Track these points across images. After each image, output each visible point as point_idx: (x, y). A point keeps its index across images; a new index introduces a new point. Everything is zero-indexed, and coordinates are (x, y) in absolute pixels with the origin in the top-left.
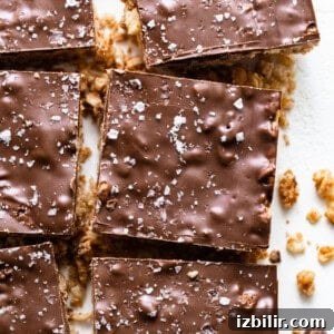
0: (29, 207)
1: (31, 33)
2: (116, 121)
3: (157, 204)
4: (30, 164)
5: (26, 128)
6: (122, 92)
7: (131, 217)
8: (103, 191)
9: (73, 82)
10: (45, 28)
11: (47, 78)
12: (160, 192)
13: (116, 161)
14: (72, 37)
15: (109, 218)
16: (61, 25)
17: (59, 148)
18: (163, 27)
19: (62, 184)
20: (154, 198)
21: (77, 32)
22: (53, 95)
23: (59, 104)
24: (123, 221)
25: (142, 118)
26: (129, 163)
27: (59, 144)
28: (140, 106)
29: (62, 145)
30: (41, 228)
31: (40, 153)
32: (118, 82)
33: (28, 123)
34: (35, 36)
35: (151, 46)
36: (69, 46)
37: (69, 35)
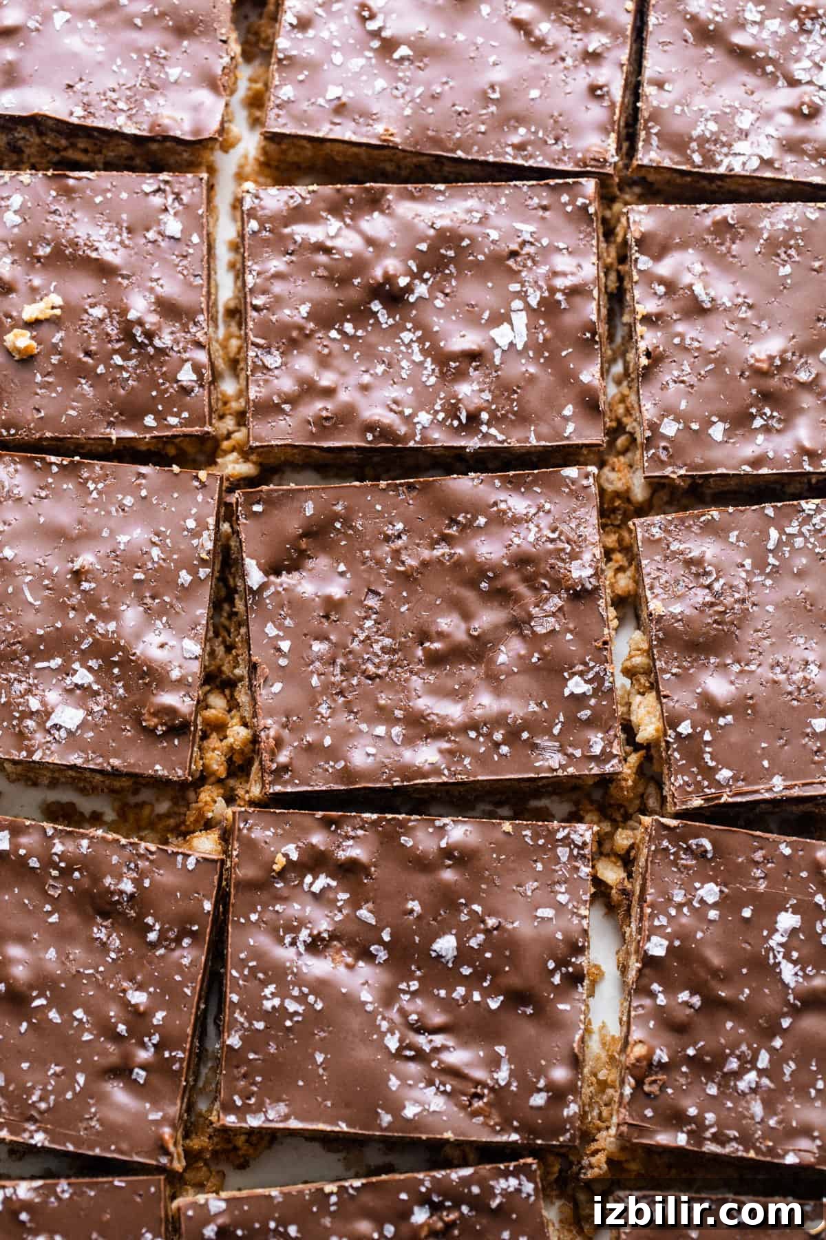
0: (492, 1089)
1: (497, 745)
2: (663, 920)
3: (742, 1085)
4: (494, 1004)
5: (487, 932)
6: (674, 863)
7: (692, 1111)
8: (638, 1060)
9: (579, 841)
10: (525, 735)
11: (528, 833)
12: (748, 1063)
13: (661, 1000)
14: (578, 753)
15: (649, 1113)
16: (556, 731)
17: (552, 973)
18: (707, 737)
19: (556, 1043)
20: (738, 1075)
21: (587, 744)
22: (539, 867)
23: (550, 885)
24: (677, 1119)
25: (713, 914)
26: (687, 1004)
27: (551, 965)
28: (710, 892)
29: (557, 968)
30: (516, 1130)
31: (515, 981)
32: (665, 843)
33: (491, 922)
34: (504, 749)
35: (682, 770)
36: (571, 770)
37: (570, 750)
